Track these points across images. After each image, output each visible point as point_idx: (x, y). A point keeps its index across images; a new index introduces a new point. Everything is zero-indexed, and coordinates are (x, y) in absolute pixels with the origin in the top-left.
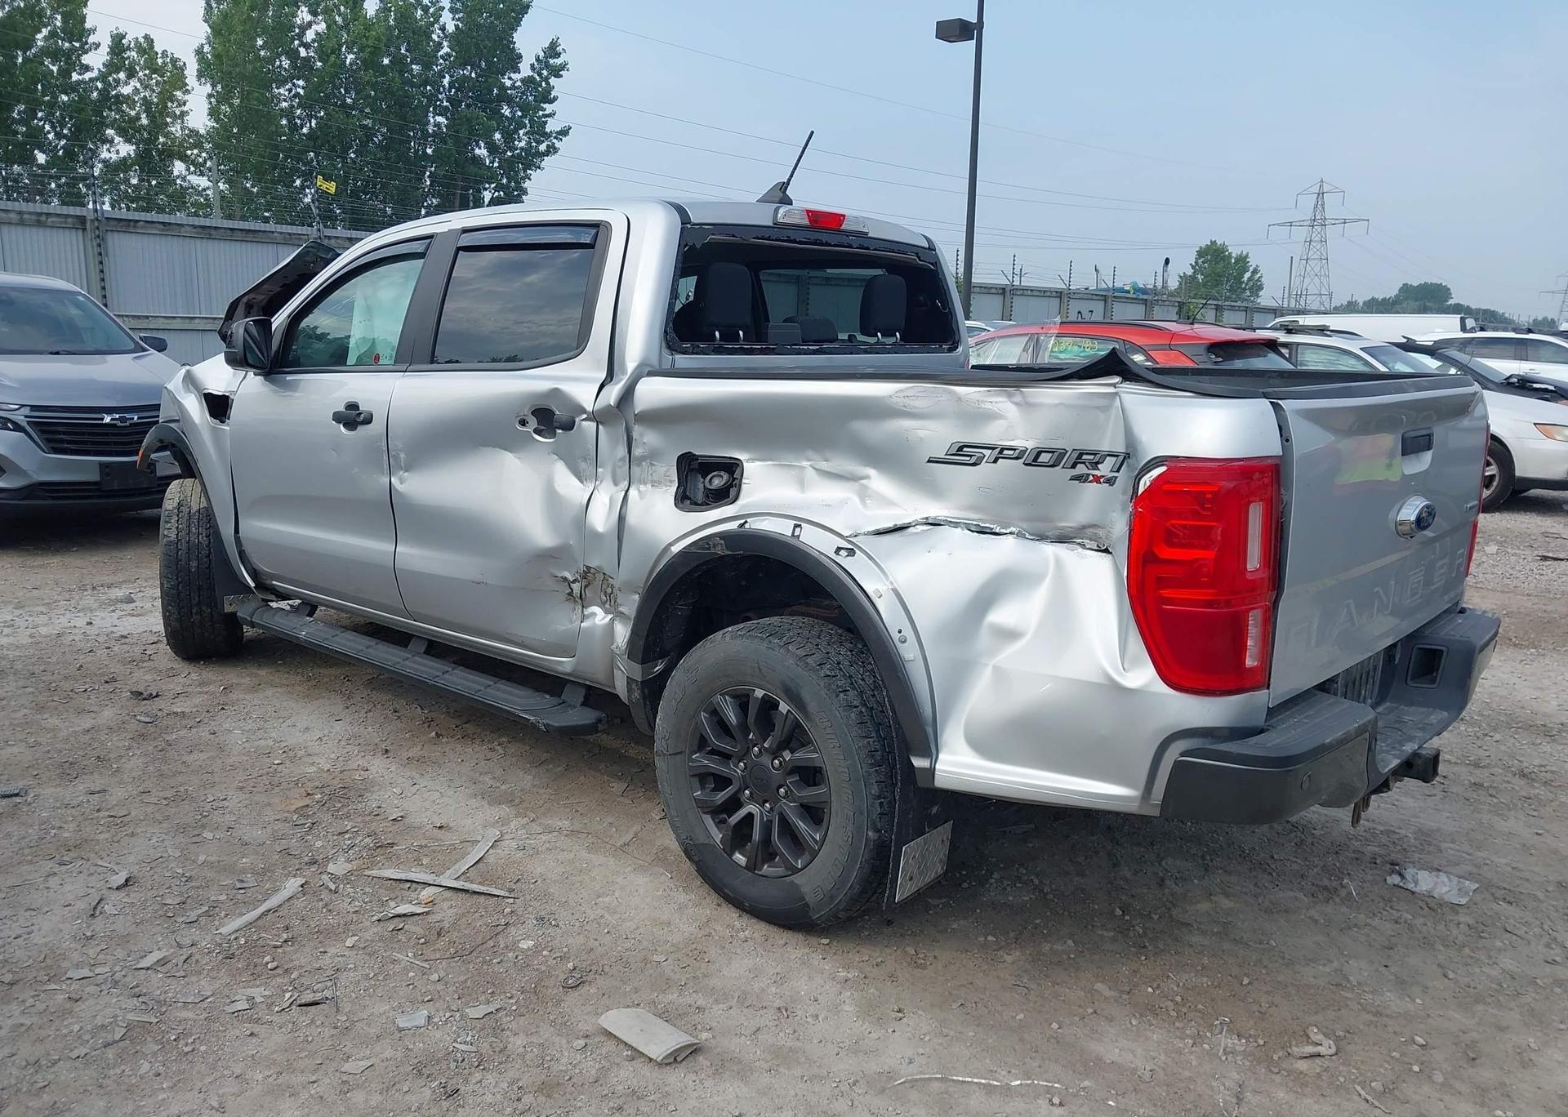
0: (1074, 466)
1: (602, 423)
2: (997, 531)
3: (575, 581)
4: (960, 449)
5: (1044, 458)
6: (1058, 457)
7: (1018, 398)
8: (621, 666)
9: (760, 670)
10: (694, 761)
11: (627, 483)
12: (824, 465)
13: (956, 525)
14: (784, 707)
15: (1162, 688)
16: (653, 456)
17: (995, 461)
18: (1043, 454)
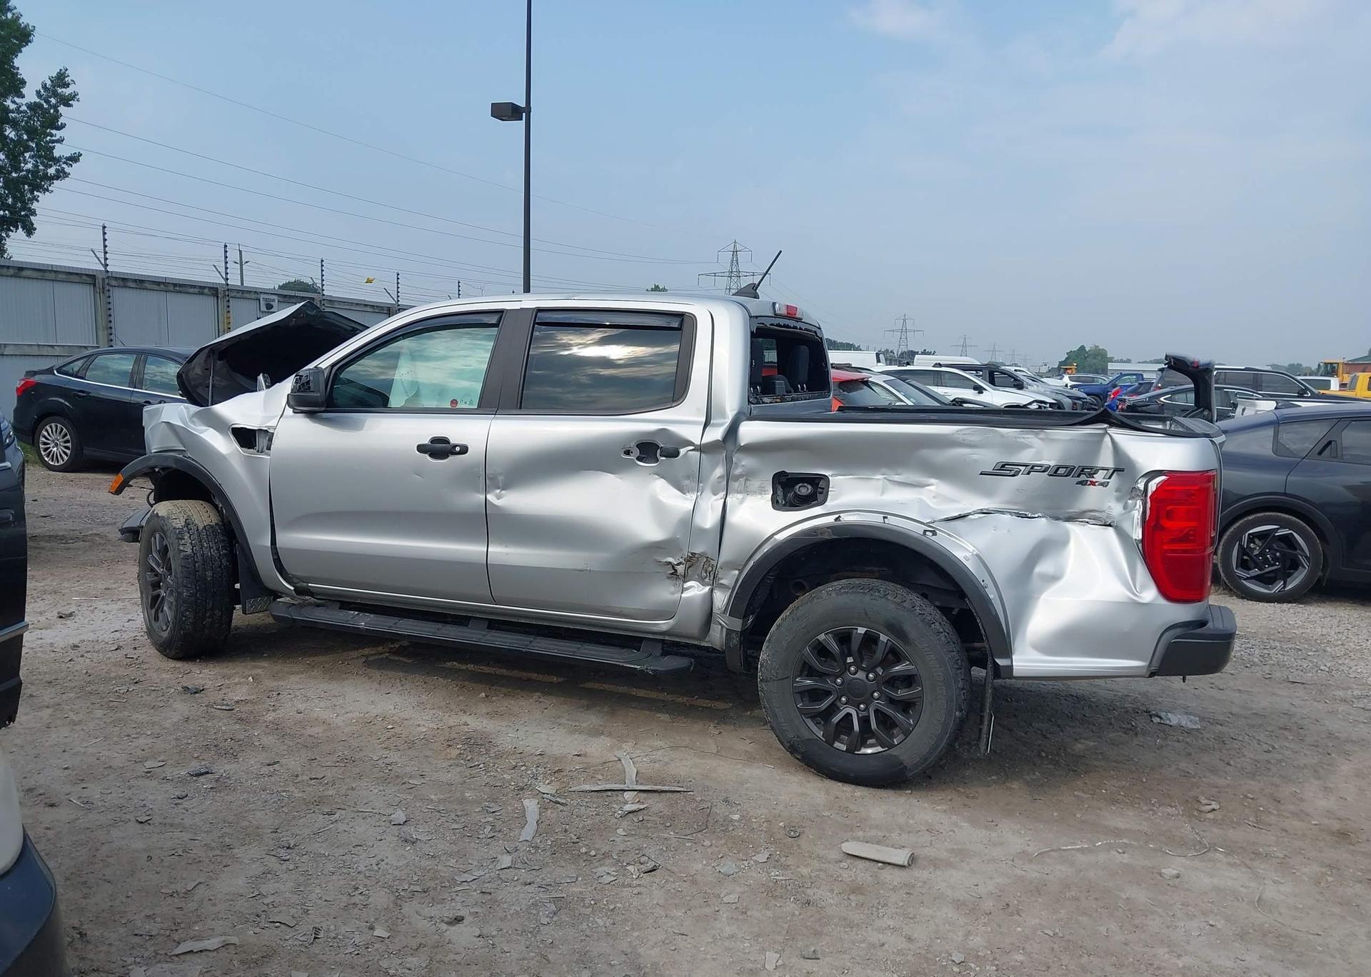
0: (1079, 476)
1: (704, 452)
2: (1029, 516)
3: (679, 564)
4: (1003, 466)
5: (1061, 471)
6: (1070, 471)
7: (1042, 436)
8: (721, 621)
9: (866, 614)
10: (798, 682)
11: (724, 493)
12: (897, 478)
13: (1002, 512)
14: (883, 638)
15: (1162, 601)
16: (748, 475)
17: (1028, 473)
18: (1061, 469)
